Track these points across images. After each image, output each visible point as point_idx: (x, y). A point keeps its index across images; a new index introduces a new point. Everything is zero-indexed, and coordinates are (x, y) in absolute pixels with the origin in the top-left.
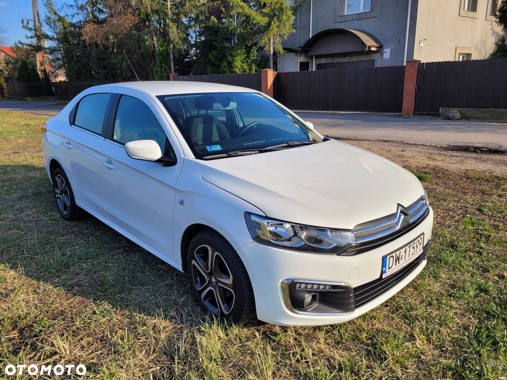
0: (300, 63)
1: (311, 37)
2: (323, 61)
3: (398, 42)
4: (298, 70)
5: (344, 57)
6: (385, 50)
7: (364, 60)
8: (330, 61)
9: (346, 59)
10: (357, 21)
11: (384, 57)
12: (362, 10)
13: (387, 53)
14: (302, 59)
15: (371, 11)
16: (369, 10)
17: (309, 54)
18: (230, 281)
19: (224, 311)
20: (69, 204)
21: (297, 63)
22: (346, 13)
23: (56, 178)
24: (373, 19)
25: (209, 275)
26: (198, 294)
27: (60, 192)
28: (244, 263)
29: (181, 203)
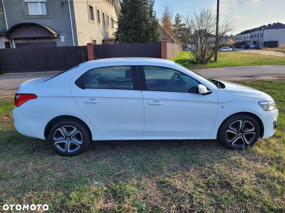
0: (5, 42)
1: (8, 29)
2: (20, 42)
3: (68, 33)
4: (5, 47)
5: (35, 40)
6: (61, 37)
7: (49, 42)
8: (25, 41)
9: (37, 41)
10: (40, 19)
11: (61, 41)
12: (41, 13)
13: (63, 39)
14: (5, 40)
15: (48, 14)
16: (46, 14)
17: (10, 37)
18: (253, 129)
19: (248, 143)
20: (81, 143)
21: (3, 43)
22: (30, 14)
23: (59, 129)
24: (50, 19)
25: (238, 133)
26: (229, 144)
27: (64, 138)
28: (261, 120)
29: (223, 108)
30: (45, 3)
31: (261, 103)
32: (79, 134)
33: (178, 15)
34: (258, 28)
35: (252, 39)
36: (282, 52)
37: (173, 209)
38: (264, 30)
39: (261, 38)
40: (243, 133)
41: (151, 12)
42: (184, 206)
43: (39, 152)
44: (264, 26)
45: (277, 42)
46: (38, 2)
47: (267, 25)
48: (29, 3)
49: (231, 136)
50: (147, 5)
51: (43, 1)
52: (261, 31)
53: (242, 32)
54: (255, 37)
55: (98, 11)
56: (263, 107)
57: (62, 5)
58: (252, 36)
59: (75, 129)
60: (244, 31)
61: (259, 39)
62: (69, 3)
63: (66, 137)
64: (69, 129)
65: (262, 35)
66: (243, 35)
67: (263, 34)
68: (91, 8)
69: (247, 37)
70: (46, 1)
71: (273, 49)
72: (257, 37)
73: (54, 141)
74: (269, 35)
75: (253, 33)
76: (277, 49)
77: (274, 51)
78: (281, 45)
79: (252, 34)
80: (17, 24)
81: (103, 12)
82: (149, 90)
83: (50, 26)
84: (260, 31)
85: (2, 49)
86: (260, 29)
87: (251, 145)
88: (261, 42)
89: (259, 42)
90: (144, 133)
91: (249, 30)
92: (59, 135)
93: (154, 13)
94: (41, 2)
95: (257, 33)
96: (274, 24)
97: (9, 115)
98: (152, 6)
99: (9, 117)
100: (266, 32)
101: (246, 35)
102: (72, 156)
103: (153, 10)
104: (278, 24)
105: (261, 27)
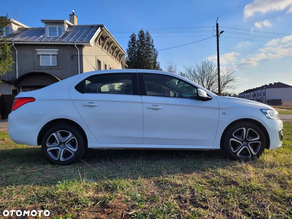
0: (12, 90)
1: (17, 78)
4: (12, 94)
10: (50, 70)
12: (51, 65)
14: (13, 88)
15: (58, 65)
16: (56, 65)
17: (19, 85)
18: (258, 138)
19: (254, 153)
20: (75, 150)
21: (11, 90)
22: (41, 65)
23: (54, 134)
24: (59, 70)
25: (242, 142)
26: (233, 155)
27: (58, 145)
28: (266, 128)
29: (224, 114)
30: (56, 56)
31: (263, 111)
32: (74, 139)
33: (182, 73)
34: (260, 87)
35: (255, 97)
36: (287, 109)
37: (172, 199)
38: (266, 89)
39: (264, 97)
40: (248, 142)
41: (155, 63)
42: (184, 196)
43: (29, 162)
44: (266, 86)
45: (281, 100)
46: (49, 55)
47: (268, 84)
48: (41, 56)
49: (235, 145)
50: (151, 57)
51: (55, 54)
52: (264, 90)
53: (244, 91)
54: (258, 96)
55: (106, 65)
56: (267, 115)
57: (72, 57)
58: (255, 94)
59: (71, 134)
60: (247, 90)
61: (262, 97)
62: (79, 56)
63: (61, 143)
64: (64, 135)
65: (265, 94)
66: (246, 94)
67: (265, 92)
68: (99, 62)
69: (250, 95)
70: (57, 54)
71: (277, 107)
72: (260, 96)
73: (47, 148)
74: (272, 94)
75: (255, 91)
76: (281, 107)
77: (278, 108)
78: (284, 103)
79: (255, 93)
80: (27, 73)
81: (110, 67)
82: (148, 95)
83: (58, 76)
84: (262, 90)
85: (9, 95)
86: (262, 88)
87: (258, 155)
88: (264, 100)
89: (262, 100)
90: (143, 140)
91: (251, 89)
92: (53, 140)
93: (157, 64)
94: (52, 55)
95: (259, 91)
96: (275, 83)
97: (4, 139)
98: (155, 58)
99: (4, 140)
100: (268, 90)
101: (249, 94)
102: (64, 165)
103: (157, 61)
104: (279, 83)
105: (263, 86)
